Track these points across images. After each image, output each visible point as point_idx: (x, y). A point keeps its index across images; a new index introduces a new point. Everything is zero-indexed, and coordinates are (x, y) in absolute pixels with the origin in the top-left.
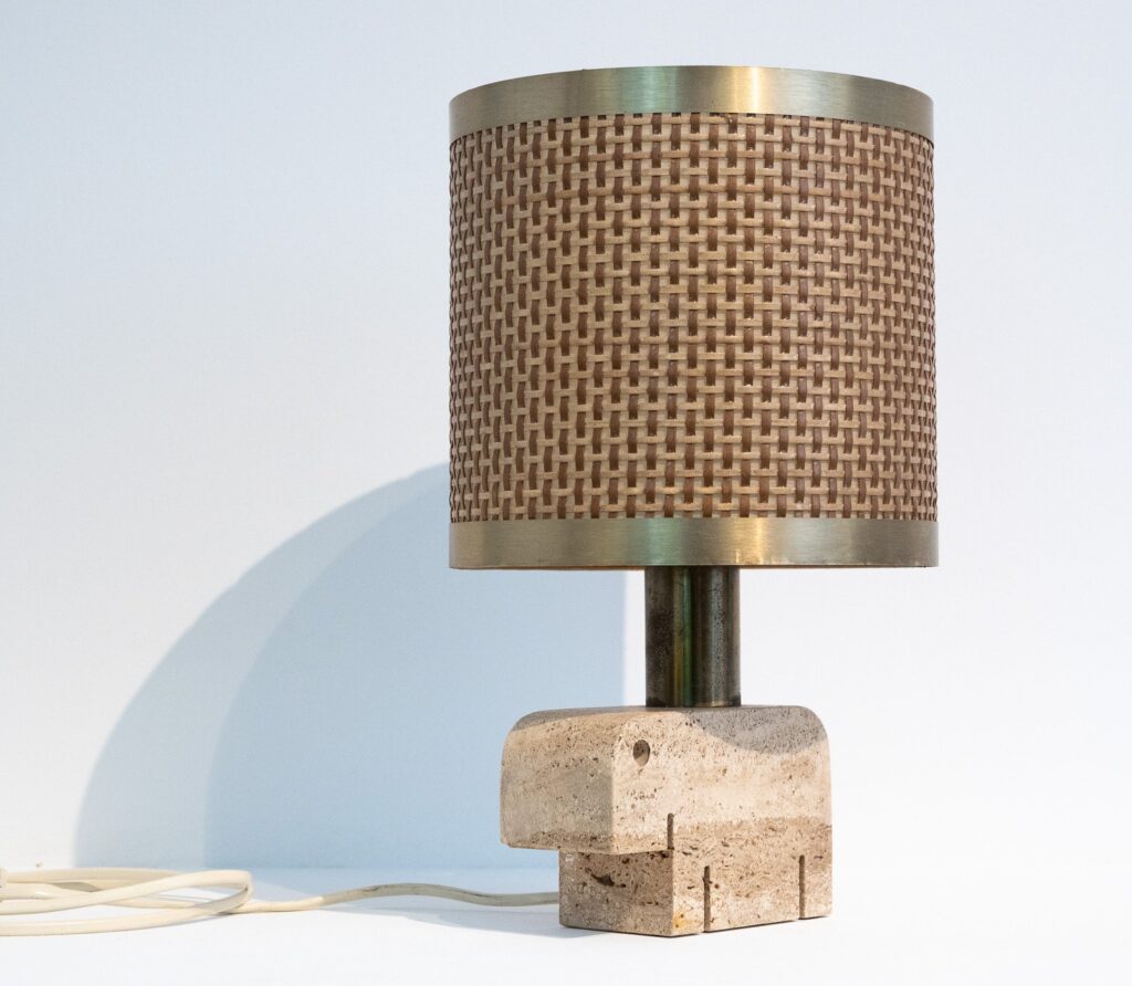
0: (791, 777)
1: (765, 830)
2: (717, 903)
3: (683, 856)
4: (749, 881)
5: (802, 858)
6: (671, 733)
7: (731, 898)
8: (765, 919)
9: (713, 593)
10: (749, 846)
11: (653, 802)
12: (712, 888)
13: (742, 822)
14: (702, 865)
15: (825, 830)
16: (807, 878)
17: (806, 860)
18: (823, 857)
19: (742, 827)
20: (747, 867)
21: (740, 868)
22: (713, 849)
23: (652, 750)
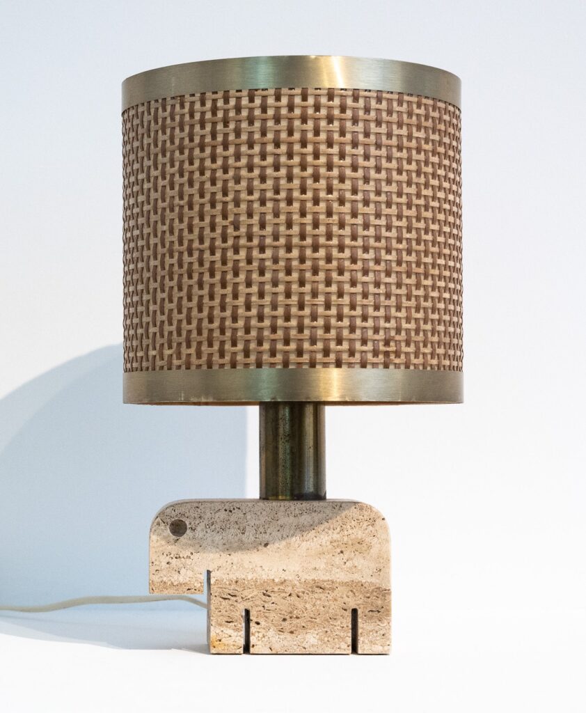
0: (342, 552)
1: (312, 587)
2: (257, 634)
3: (221, 600)
4: (290, 622)
5: (355, 612)
6: (208, 515)
7: (271, 633)
8: (312, 650)
9: (280, 421)
10: (294, 598)
11: (188, 561)
12: (252, 624)
13: (285, 581)
14: (241, 608)
15: (384, 593)
16: (360, 625)
17: (359, 612)
18: (381, 612)
19: (286, 584)
20: (291, 613)
21: (283, 612)
22: (252, 597)
23: (188, 526)
